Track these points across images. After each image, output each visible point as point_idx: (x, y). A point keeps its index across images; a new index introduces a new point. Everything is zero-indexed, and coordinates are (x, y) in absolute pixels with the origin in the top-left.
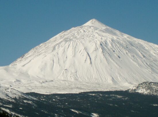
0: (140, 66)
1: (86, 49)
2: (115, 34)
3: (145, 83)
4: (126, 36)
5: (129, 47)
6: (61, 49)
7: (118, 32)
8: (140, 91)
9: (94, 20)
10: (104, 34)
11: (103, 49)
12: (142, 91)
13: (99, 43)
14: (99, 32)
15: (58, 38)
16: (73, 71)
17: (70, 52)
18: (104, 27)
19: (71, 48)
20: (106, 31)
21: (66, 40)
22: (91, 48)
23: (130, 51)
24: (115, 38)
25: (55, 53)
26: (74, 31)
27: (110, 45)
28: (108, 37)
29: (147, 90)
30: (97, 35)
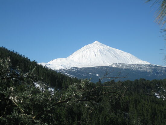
0: (113, 57)
1: (94, 51)
2: (104, 46)
3: (115, 63)
4: (108, 47)
5: (109, 51)
6: (85, 52)
7: (105, 45)
8: (113, 66)
9: (97, 41)
10: (100, 46)
11: (100, 51)
12: (114, 66)
13: (98, 49)
14: (99, 46)
15: (84, 48)
16: (90, 59)
17: (88, 53)
18: (100, 44)
19: (88, 52)
20: (101, 45)
21: (87, 49)
22: (96, 51)
23: (109, 52)
24: (104, 47)
25: (83, 53)
26: (90, 45)
27: (102, 50)
28: (102, 47)
29: (115, 66)
30: (98, 47)
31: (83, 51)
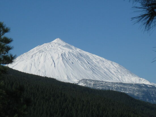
0: (86, 69)
1: (52, 57)
2: (71, 49)
3: (84, 79)
4: (78, 50)
5: (79, 57)
6: (37, 57)
7: (73, 47)
8: (80, 84)
9: (58, 39)
10: (64, 48)
11: (63, 58)
13: (60, 54)
14: (61, 47)
15: (35, 50)
16: (44, 71)
17: (42, 59)
18: (64, 44)
19: (42, 57)
20: (66, 46)
21: (40, 52)
22: (56, 57)
23: (80, 59)
24: (71, 51)
25: (33, 59)
26: (45, 45)
27: (67, 55)
28: (67, 50)
29: (84, 84)
30: (59, 49)
31: (32, 56)
